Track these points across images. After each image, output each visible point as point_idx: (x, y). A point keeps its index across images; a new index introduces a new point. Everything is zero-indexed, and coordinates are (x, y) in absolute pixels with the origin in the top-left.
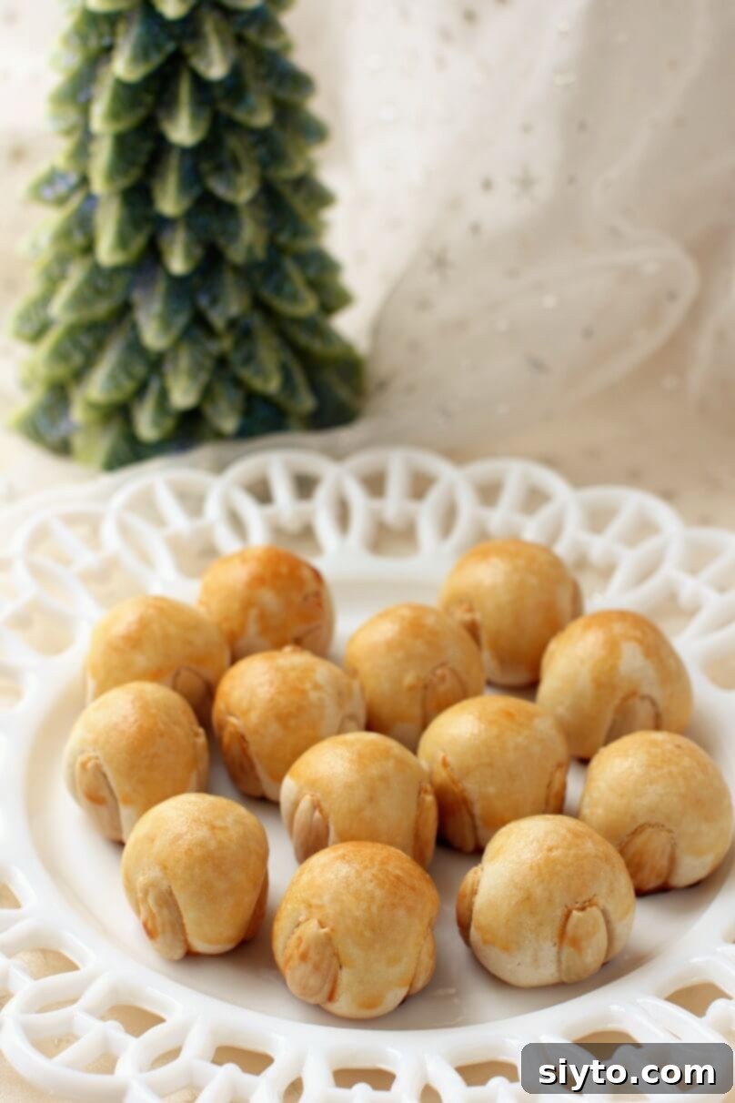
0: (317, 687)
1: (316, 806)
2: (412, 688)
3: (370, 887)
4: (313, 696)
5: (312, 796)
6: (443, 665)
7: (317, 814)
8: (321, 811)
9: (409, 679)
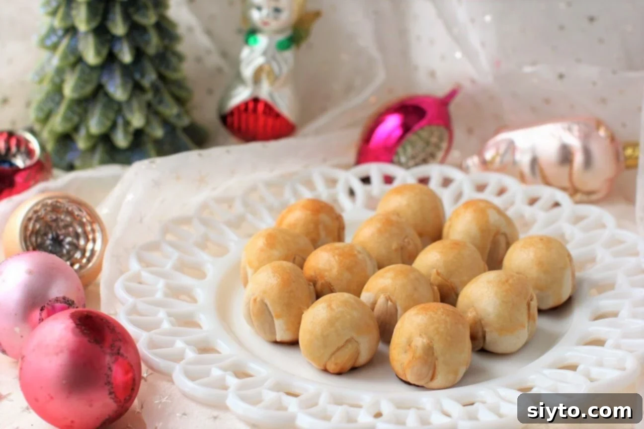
0: (359, 252)
1: (388, 299)
2: (396, 250)
3: (443, 317)
4: (360, 256)
5: (384, 295)
6: (406, 237)
7: (390, 303)
8: (391, 301)
9: (394, 246)
